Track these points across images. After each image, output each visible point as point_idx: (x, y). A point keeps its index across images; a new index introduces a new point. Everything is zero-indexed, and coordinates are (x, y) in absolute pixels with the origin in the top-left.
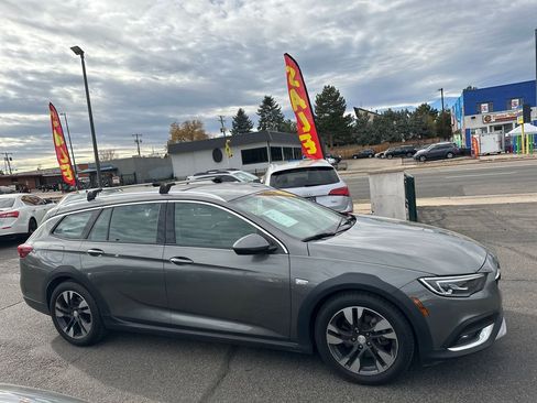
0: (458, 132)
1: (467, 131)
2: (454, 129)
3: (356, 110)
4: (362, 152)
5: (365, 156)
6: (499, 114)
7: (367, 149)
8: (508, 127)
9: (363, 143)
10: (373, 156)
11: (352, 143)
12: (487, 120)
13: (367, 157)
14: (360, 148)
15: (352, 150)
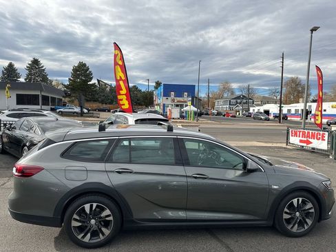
0: (158, 105)
1: (164, 105)
2: (156, 103)
3: (98, 81)
4: (102, 107)
5: (104, 110)
6: (179, 99)
7: (104, 106)
8: (182, 106)
9: (102, 102)
10: (109, 111)
11: (95, 101)
12: (173, 101)
13: (105, 111)
14: (100, 105)
15: (95, 105)
